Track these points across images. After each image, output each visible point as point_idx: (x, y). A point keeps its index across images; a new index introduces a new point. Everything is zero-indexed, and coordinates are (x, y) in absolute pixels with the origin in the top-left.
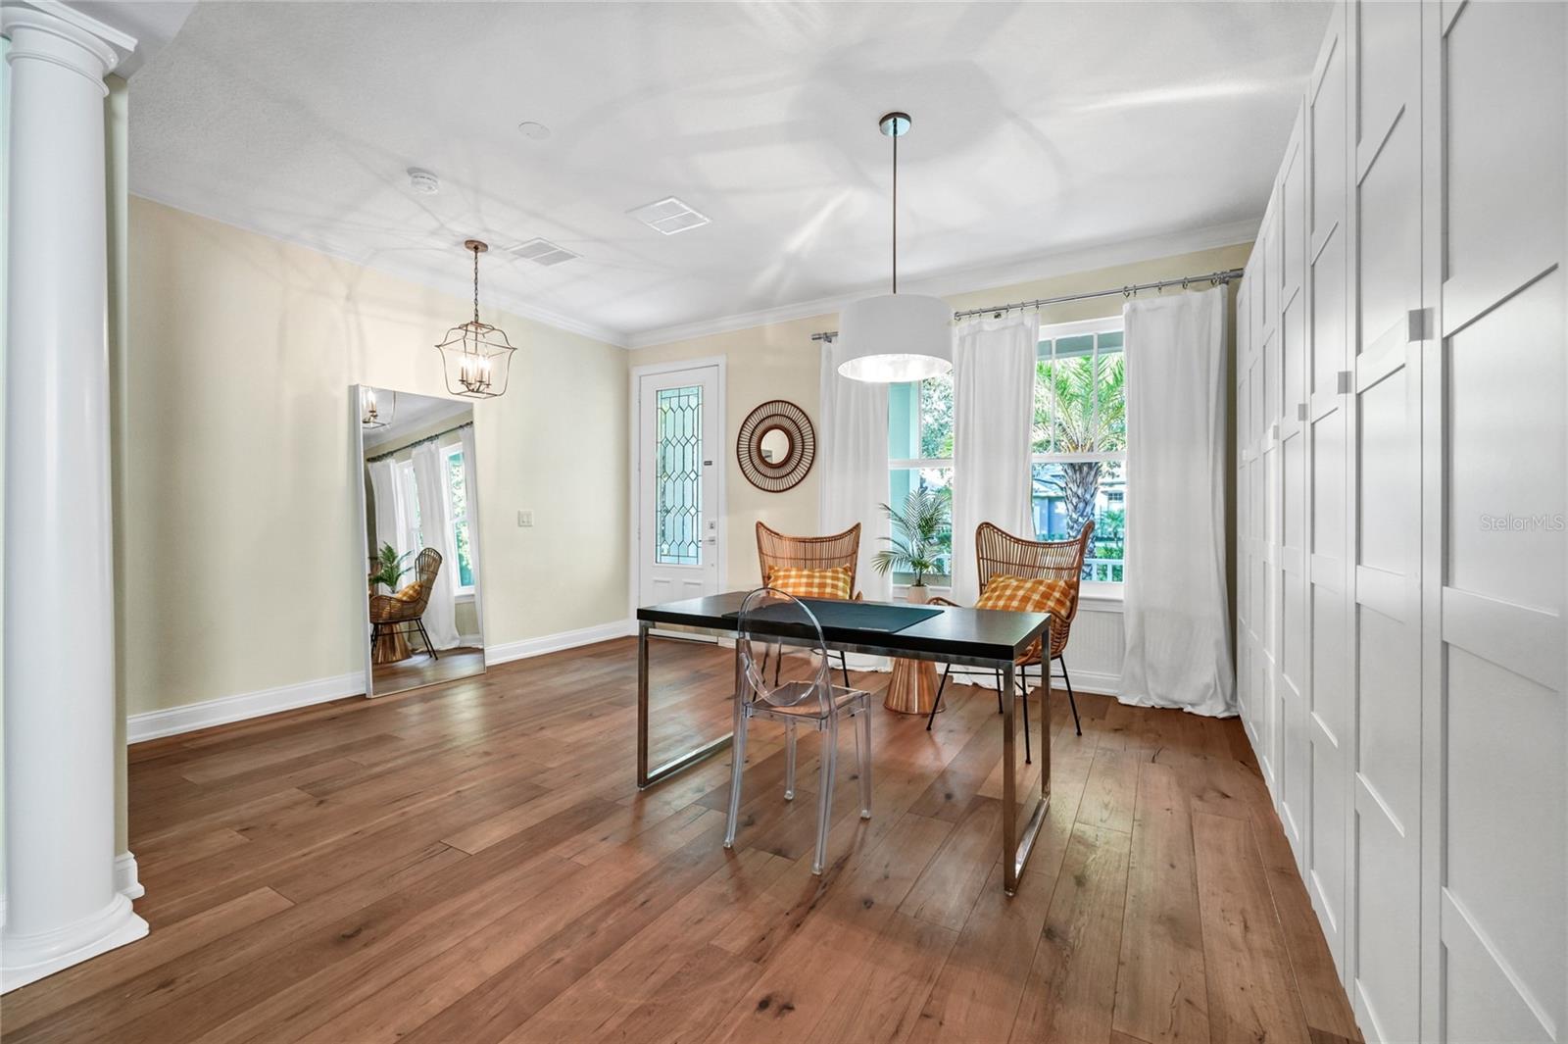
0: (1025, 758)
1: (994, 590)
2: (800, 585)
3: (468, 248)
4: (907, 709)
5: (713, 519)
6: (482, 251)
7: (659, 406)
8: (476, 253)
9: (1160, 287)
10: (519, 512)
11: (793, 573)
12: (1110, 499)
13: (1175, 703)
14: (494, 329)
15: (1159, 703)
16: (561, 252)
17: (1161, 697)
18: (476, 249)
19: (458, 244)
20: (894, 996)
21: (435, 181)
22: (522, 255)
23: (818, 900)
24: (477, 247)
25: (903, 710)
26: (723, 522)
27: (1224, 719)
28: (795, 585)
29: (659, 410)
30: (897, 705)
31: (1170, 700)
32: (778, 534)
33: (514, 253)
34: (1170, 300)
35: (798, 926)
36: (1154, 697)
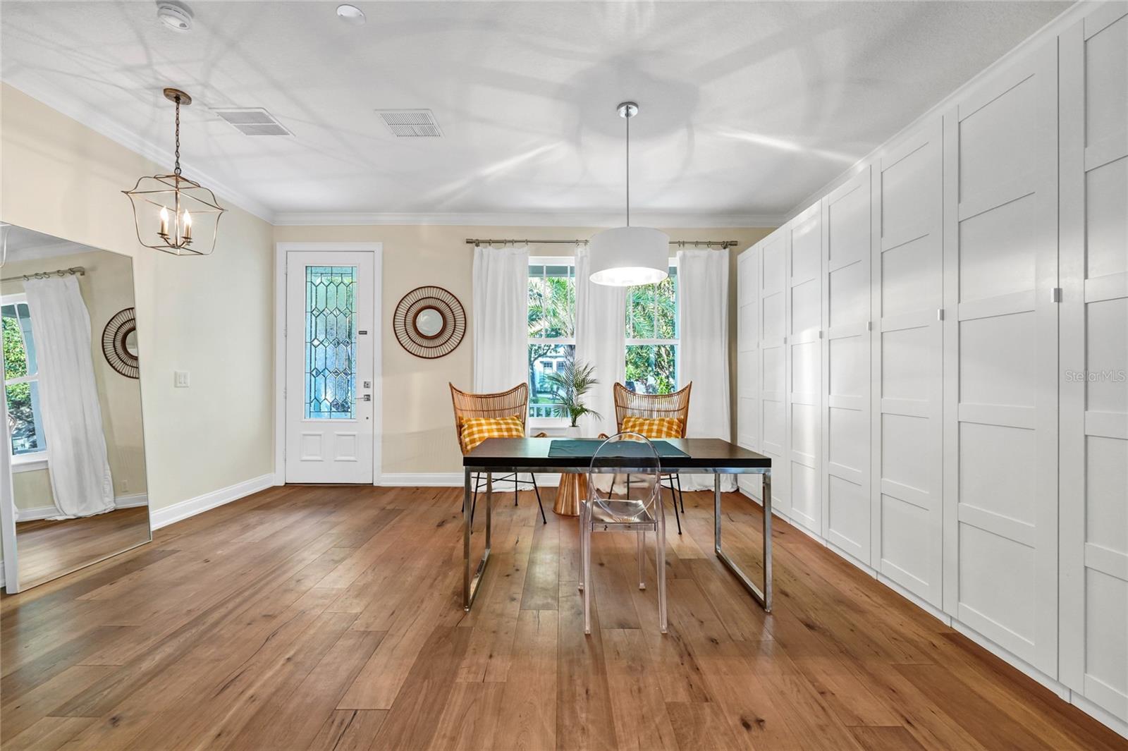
0: (678, 531)
1: (634, 426)
2: (492, 430)
3: (167, 96)
4: (572, 513)
5: (369, 380)
6: (184, 103)
7: (309, 280)
8: (178, 104)
9: (697, 243)
10: (176, 373)
11: (483, 421)
12: (545, 366)
13: (706, 487)
14: (199, 186)
15: (699, 488)
16: (277, 126)
17: (699, 485)
18: (177, 99)
19: (153, 88)
20: (795, 689)
21: (189, 19)
22: (229, 118)
23: (686, 649)
24: (178, 97)
25: (570, 513)
26: (379, 381)
27: (732, 493)
28: (489, 431)
29: (309, 284)
30: (566, 509)
31: (704, 486)
32: (460, 392)
33: (219, 114)
34: (703, 252)
35: (698, 669)
36: (696, 485)
